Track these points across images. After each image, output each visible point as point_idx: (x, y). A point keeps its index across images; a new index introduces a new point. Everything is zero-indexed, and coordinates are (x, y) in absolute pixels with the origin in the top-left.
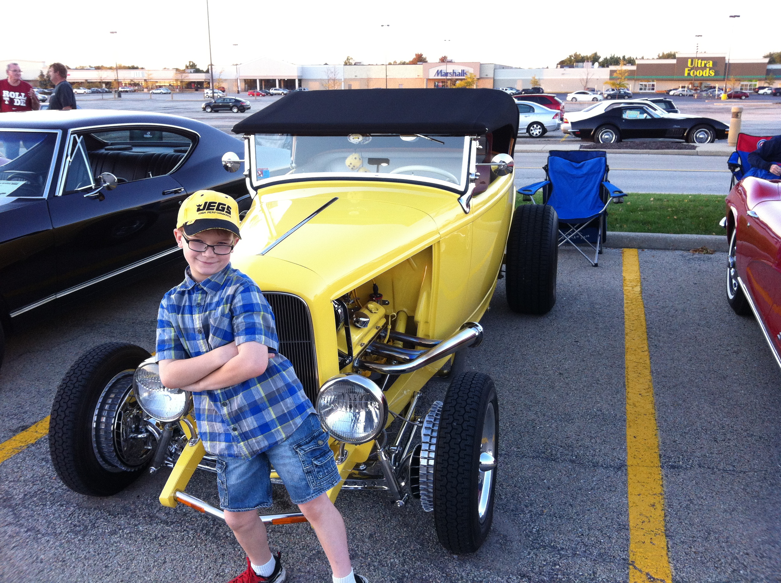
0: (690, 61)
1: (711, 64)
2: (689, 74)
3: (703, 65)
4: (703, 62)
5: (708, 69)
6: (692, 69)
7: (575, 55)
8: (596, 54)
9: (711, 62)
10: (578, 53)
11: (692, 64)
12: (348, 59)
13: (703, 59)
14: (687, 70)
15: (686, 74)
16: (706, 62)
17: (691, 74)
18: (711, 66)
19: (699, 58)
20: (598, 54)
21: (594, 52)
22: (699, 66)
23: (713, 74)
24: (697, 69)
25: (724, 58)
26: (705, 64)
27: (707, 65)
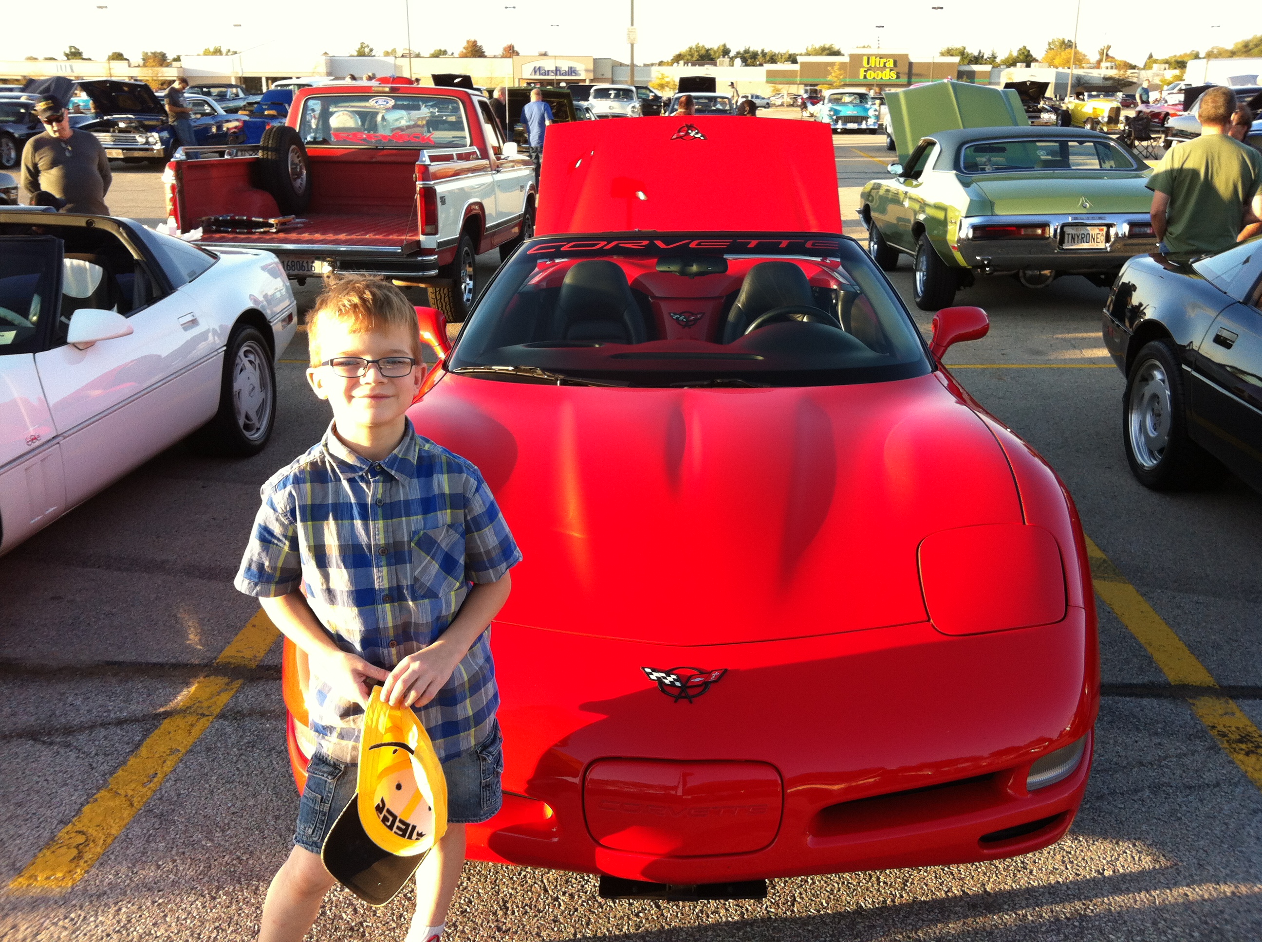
0: (865, 59)
1: (890, 64)
2: (865, 77)
3: (882, 65)
4: (883, 61)
5: (888, 70)
6: (869, 70)
7: (697, 47)
8: (724, 45)
9: (892, 61)
10: (701, 45)
11: (868, 63)
12: (362, 47)
13: (881, 57)
14: (862, 71)
15: (862, 77)
16: (885, 60)
17: (868, 76)
18: (892, 65)
19: (876, 56)
20: (728, 46)
21: (722, 43)
22: (878, 66)
23: (895, 77)
24: (875, 69)
25: (907, 55)
26: (885, 63)
27: (887, 65)
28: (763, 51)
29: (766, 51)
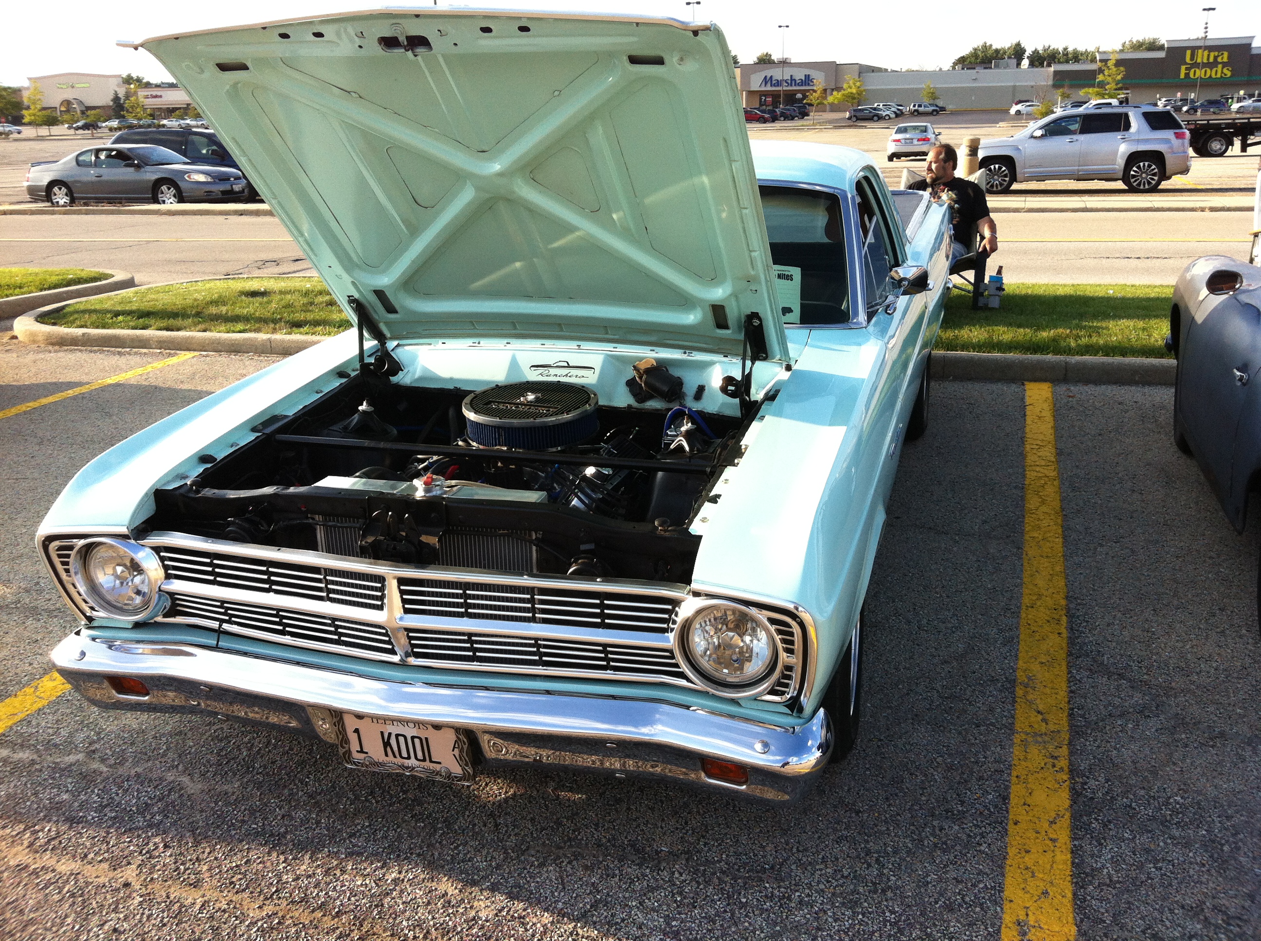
13: (1211, 48)
19: (1204, 48)
25: (1250, 45)
28: (1065, 49)
29: (1070, 49)
